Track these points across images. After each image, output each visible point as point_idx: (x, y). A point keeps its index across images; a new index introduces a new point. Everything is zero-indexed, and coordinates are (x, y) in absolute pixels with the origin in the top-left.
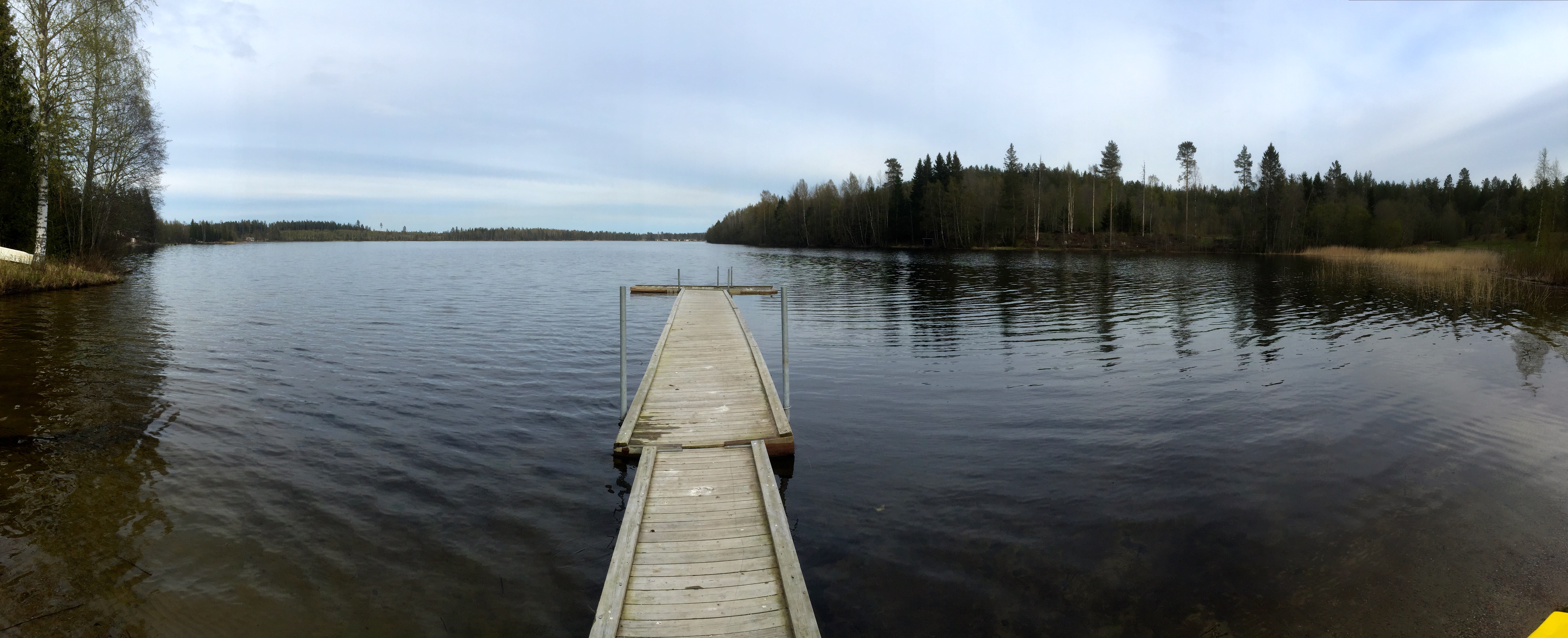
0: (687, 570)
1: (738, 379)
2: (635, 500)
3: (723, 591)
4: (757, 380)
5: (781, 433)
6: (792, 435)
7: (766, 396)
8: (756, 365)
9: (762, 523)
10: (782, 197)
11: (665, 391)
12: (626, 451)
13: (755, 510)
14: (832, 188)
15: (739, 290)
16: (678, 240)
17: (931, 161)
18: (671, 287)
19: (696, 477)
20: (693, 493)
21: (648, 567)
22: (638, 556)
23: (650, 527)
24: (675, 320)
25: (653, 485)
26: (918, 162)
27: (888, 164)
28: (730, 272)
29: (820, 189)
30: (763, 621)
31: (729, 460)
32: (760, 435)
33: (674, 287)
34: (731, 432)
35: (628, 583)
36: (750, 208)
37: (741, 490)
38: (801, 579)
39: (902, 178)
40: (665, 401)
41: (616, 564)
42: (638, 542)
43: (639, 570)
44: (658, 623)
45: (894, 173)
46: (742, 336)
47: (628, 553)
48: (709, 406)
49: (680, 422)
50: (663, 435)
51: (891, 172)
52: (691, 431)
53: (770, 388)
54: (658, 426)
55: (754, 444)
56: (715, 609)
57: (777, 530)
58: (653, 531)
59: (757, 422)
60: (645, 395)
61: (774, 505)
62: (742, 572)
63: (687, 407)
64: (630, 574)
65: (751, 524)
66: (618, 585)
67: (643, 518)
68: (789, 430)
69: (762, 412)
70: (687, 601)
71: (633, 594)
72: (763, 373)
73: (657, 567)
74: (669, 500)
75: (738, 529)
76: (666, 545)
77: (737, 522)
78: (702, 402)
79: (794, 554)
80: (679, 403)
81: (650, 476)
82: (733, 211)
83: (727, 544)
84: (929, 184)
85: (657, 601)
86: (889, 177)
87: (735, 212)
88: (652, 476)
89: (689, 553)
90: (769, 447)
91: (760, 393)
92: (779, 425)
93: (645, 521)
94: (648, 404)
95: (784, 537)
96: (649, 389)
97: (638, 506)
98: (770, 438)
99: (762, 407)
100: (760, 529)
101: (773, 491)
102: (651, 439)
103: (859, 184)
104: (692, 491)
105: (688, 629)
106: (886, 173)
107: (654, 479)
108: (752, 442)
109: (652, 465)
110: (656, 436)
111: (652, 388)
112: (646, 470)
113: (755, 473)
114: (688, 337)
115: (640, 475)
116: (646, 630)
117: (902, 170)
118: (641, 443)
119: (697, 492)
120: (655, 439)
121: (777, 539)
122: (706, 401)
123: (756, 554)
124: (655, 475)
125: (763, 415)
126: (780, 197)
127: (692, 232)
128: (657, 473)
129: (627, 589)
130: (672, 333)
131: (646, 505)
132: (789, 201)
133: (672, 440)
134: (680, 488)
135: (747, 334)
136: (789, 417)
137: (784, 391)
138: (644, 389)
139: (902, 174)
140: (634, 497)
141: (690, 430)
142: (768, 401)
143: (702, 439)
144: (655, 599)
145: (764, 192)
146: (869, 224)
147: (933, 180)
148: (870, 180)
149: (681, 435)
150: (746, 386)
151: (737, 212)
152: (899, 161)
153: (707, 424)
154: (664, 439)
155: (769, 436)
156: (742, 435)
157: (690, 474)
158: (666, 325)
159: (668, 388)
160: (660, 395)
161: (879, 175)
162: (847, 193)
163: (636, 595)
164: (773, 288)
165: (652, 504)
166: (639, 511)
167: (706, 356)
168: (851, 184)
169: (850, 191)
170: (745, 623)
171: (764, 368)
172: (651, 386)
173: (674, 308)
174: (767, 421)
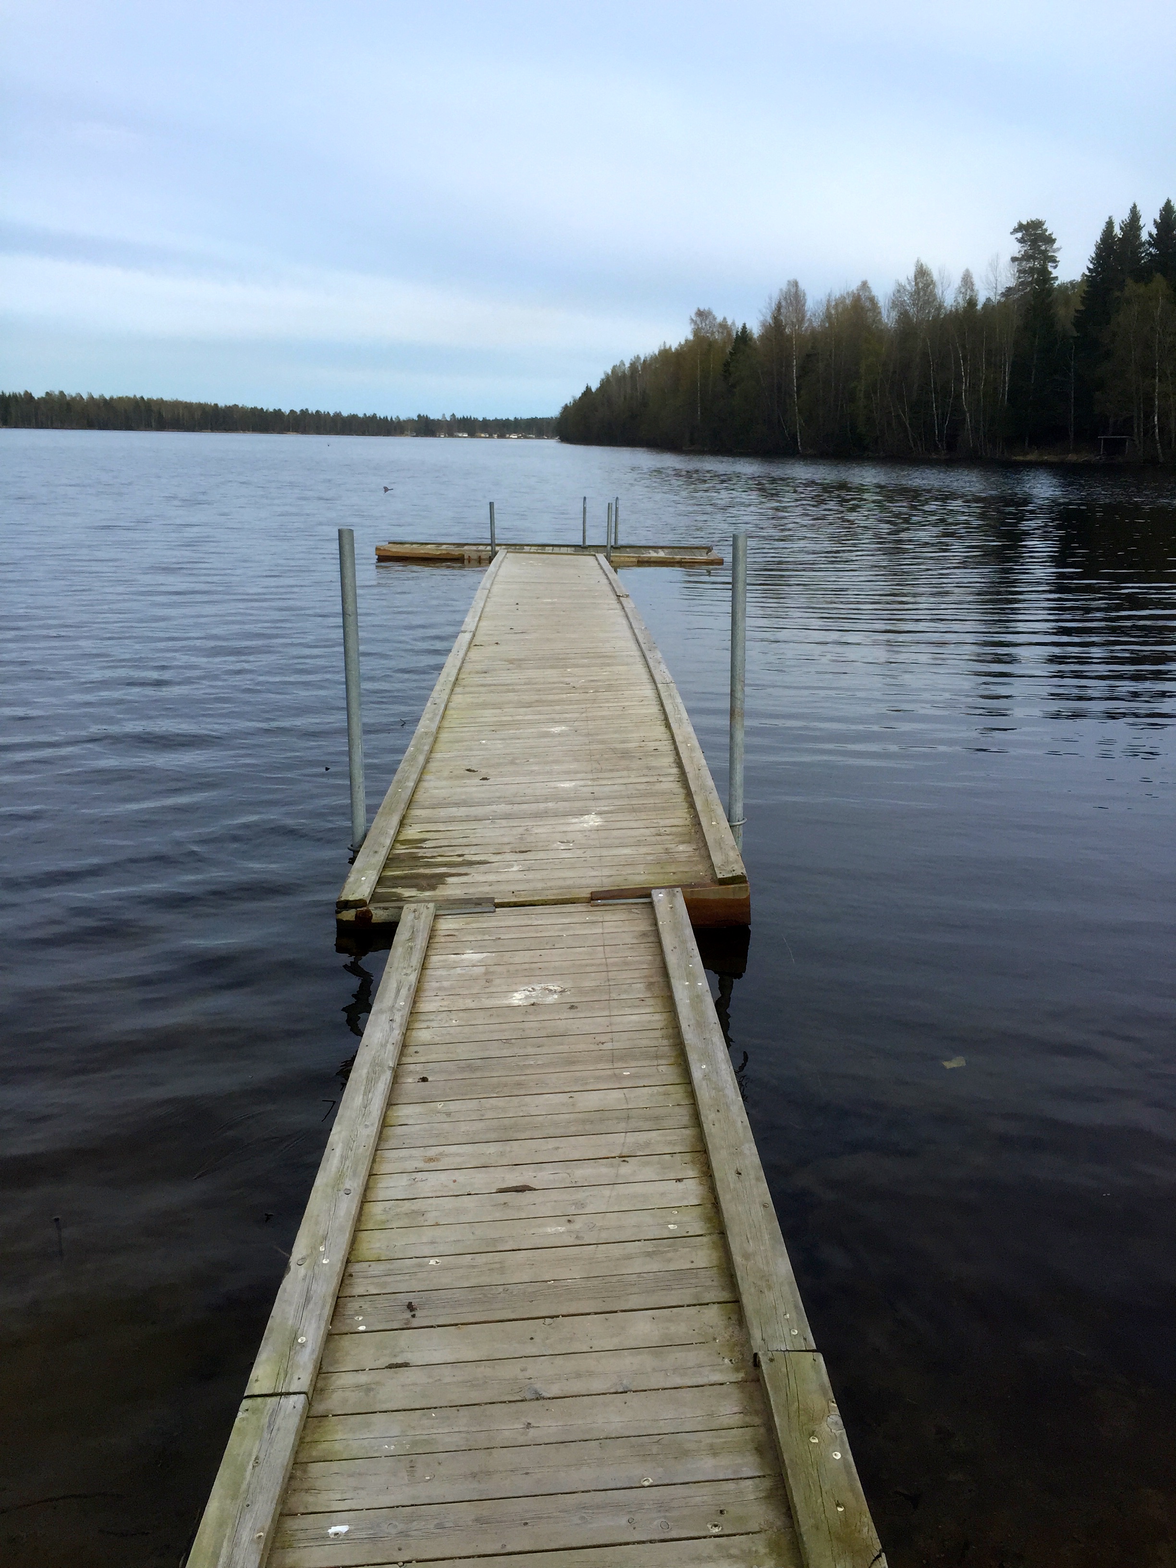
0: (502, 1154)
1: (625, 754)
2: (384, 1018)
3: (580, 1195)
4: (670, 759)
5: (720, 876)
6: (746, 882)
7: (689, 794)
8: (668, 726)
9: (672, 1060)
10: (744, 327)
11: (456, 782)
12: (364, 918)
13: (658, 1034)
14: (868, 304)
15: (633, 555)
16: (491, 436)
17: (1141, 223)
18: (474, 548)
19: (527, 966)
20: (518, 998)
21: (413, 1152)
22: (389, 1131)
23: (417, 1072)
24: (482, 624)
25: (427, 986)
26: (1102, 226)
27: (1019, 235)
28: (613, 510)
29: (837, 305)
30: (669, 1255)
31: (600, 931)
32: (672, 879)
33: (481, 548)
34: (606, 872)
35: (367, 1188)
36: (665, 355)
37: (625, 991)
38: (758, 1179)
39: (1055, 273)
40: (457, 805)
41: (338, 1151)
42: (390, 1103)
43: (392, 1160)
44: (432, 1262)
45: (1035, 259)
46: (639, 659)
47: (366, 1126)
48: (556, 815)
49: (492, 850)
50: (450, 880)
51: (1026, 257)
52: (515, 868)
53: (698, 777)
54: (440, 859)
55: (659, 896)
56: (561, 1229)
57: (706, 1077)
58: (424, 1080)
59: (667, 851)
60: (409, 792)
61: (701, 1025)
62: (624, 1158)
63: (507, 817)
64: (372, 1168)
65: (647, 1063)
66: (342, 1193)
67: (402, 1054)
68: (739, 869)
69: (680, 829)
70: (498, 1215)
71: (376, 1210)
72: (685, 742)
73: (432, 1152)
74: (461, 1014)
75: (617, 1071)
76: (453, 1106)
77: (614, 1057)
78: (542, 806)
79: (745, 1127)
80: (488, 809)
81: (419, 966)
82: (622, 363)
83: (591, 1101)
84: (1132, 287)
85: (431, 1218)
86: (1019, 271)
87: (627, 365)
88: (424, 967)
89: (506, 1121)
90: (693, 906)
91: (676, 787)
92: (717, 859)
93: (405, 1060)
94: (416, 812)
95: (719, 1089)
96: (419, 780)
97: (392, 1029)
98: (695, 886)
99: (680, 817)
100: (667, 1071)
101: (698, 996)
102: (422, 889)
103: (938, 291)
104: (515, 994)
105: (502, 1270)
106: (1014, 259)
107: (429, 972)
108: (653, 892)
109: (424, 944)
110: (433, 881)
111: (427, 777)
112: (410, 954)
113: (658, 958)
114: (511, 661)
115: (396, 965)
116: (407, 1277)
117: (1058, 249)
118: (400, 899)
119: (527, 997)
120: (433, 888)
121: (704, 1095)
122: (550, 805)
123: (656, 1122)
124: (431, 966)
125: (681, 834)
126: (739, 326)
127: (526, 414)
128: (435, 959)
129: (365, 1200)
130: (474, 654)
131: (408, 1028)
132: (761, 337)
133: (471, 890)
134: (487, 990)
135: (647, 653)
136: (741, 844)
137: (731, 784)
138: (407, 779)
139: (1055, 261)
140: (381, 1011)
141: (512, 866)
142: (692, 806)
143: (540, 885)
144: (428, 1215)
145: (701, 314)
146: (958, 397)
147: (1143, 274)
148: (967, 280)
149: (492, 877)
150: (645, 772)
151: (633, 365)
152: (1051, 228)
153: (551, 854)
154: (453, 889)
155: (694, 881)
156: (630, 877)
157: (511, 960)
158: (461, 635)
159: (462, 777)
160: (443, 793)
161: (993, 266)
162: (904, 317)
163: (385, 1210)
164: (714, 551)
165: (424, 1025)
166: (391, 1040)
167: (551, 703)
168: (917, 292)
169: (912, 311)
170: (629, 1257)
171: (685, 730)
172: (422, 773)
173: (480, 594)
174: (690, 849)
